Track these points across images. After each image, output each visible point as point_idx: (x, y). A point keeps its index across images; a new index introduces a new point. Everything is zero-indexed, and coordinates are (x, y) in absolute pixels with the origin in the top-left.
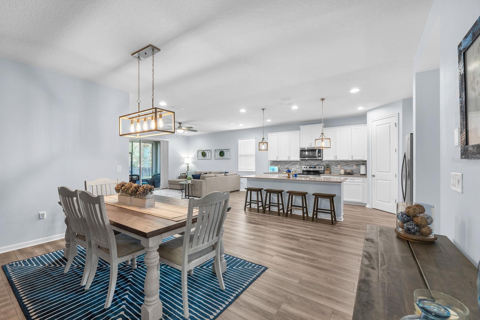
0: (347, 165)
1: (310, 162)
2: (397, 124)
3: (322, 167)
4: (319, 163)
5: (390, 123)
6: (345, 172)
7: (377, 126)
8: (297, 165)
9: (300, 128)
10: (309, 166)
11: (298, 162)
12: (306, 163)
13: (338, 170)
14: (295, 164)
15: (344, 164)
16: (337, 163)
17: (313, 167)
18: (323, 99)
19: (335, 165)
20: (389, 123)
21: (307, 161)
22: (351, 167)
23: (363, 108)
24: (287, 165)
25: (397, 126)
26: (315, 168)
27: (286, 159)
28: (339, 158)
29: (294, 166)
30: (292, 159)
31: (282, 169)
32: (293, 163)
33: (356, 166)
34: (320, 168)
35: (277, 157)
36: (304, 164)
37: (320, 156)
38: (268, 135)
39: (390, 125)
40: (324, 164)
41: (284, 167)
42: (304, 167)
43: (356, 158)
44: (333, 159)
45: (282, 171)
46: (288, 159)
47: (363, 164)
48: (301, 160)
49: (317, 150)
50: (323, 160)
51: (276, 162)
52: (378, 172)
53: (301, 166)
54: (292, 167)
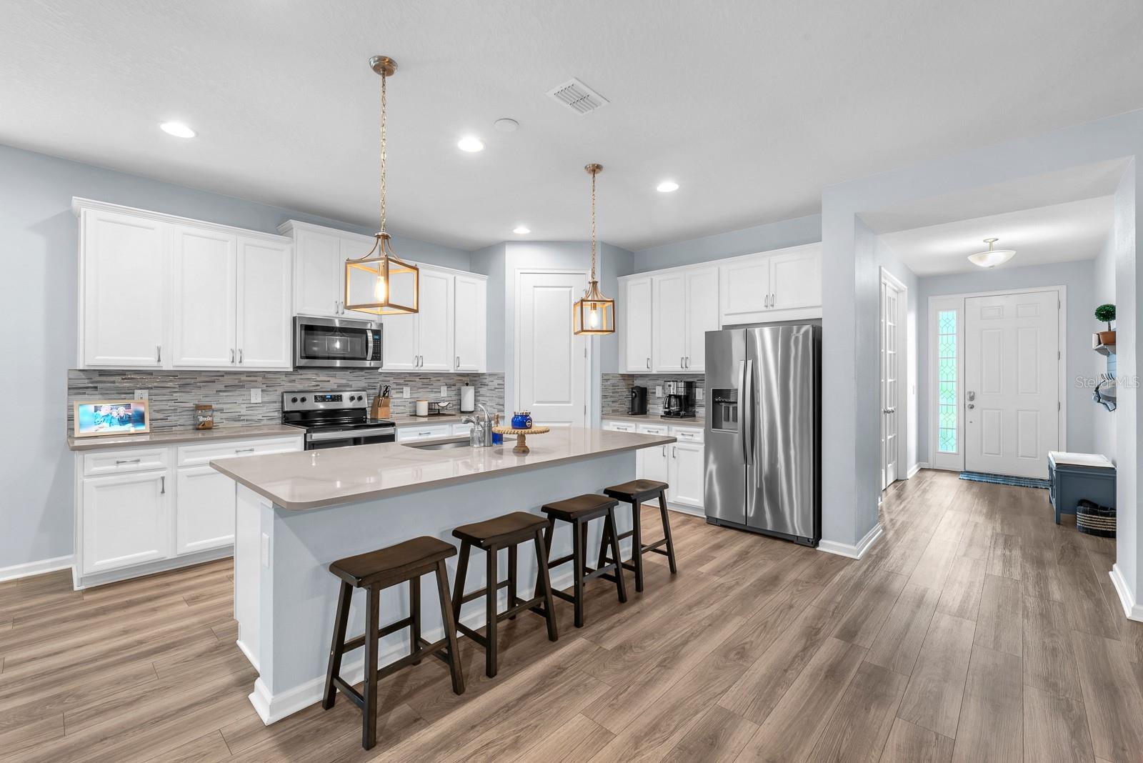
0: (425, 386)
3: (363, 394)
4: (344, 382)
5: (572, 287)
6: (430, 409)
7: (535, 287)
8: (253, 391)
9: (290, 229)
10: (313, 395)
11: (259, 379)
12: (295, 381)
13: (404, 404)
14: (243, 387)
15: (420, 385)
16: (402, 381)
17: (328, 395)
18: (596, 169)
19: (397, 386)
20: (569, 287)
21: (303, 371)
22: (436, 392)
24: (200, 391)
26: (339, 398)
27: (219, 360)
28: (429, 366)
29: (237, 393)
30: (254, 361)
32: (228, 380)
33: (445, 388)
34: (356, 400)
35: (159, 349)
36: (288, 386)
37: (377, 356)
38: (83, 210)
39: (570, 292)
40: (363, 384)
41: (175, 401)
42: (294, 400)
43: (467, 366)
44: (407, 366)
45: (164, 423)
46: (230, 364)
47: (467, 384)
48: (296, 368)
49: (370, 334)
50: (380, 370)
51: (118, 379)
52: (538, 402)
53: (275, 396)
54: (226, 400)
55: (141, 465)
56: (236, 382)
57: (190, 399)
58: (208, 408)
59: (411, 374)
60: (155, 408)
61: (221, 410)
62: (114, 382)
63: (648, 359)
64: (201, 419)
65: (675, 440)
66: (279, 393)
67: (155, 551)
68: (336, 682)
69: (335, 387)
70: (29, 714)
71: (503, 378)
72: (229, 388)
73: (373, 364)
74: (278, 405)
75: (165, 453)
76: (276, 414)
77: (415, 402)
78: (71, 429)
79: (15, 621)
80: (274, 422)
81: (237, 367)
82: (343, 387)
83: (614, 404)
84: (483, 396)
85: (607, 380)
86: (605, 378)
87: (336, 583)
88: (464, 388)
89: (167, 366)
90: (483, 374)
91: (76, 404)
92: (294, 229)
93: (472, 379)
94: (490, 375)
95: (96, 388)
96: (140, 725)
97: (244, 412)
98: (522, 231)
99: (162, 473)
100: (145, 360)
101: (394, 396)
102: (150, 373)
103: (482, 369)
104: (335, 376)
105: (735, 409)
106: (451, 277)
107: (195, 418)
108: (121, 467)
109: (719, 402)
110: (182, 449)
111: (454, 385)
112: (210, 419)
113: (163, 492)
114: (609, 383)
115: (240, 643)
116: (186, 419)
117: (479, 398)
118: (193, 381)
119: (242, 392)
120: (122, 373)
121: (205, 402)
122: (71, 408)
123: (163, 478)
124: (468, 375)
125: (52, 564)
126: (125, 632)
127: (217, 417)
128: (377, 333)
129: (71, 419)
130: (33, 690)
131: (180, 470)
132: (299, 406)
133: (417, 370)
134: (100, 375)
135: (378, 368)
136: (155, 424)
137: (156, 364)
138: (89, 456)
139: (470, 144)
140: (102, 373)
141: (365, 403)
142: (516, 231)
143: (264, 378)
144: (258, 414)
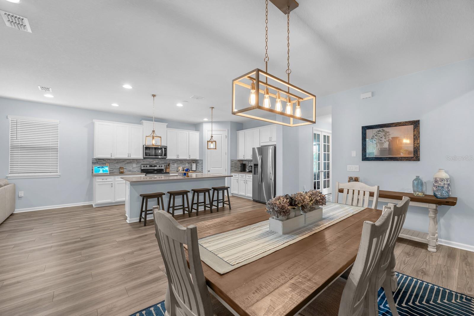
0: (181, 163)
1: (149, 160)
2: (227, 136)
3: (162, 165)
4: (158, 162)
8: (134, 164)
9: (143, 123)
10: (149, 165)
11: (135, 161)
12: (144, 161)
13: (175, 168)
16: (174, 162)
17: (153, 165)
18: (213, 108)
19: (172, 163)
21: (146, 159)
22: (185, 165)
23: (207, 120)
24: (121, 164)
25: (227, 138)
26: (156, 166)
27: (125, 156)
28: (181, 157)
30: (133, 157)
31: (112, 170)
32: (128, 161)
34: (161, 167)
35: (111, 154)
36: (143, 163)
37: (165, 155)
38: (95, 122)
39: (222, 136)
40: (163, 162)
41: (115, 166)
42: (144, 166)
43: (192, 157)
44: (175, 157)
45: (113, 171)
46: (128, 157)
47: (194, 163)
48: (144, 158)
49: (163, 149)
50: (167, 159)
51: (103, 161)
52: (212, 168)
53: (139, 165)
54: (127, 166)
55: (107, 180)
56: (129, 162)
57: (118, 166)
58: (123, 168)
59: (177, 160)
60: (111, 168)
61: (126, 169)
62: (101, 161)
63: (244, 155)
64: (121, 171)
65: (232, 176)
66: (140, 164)
67: (110, 200)
68: (141, 217)
69: (155, 163)
70: (89, 221)
71: (202, 161)
72: (128, 163)
73: (165, 157)
74: (140, 168)
75: (112, 177)
76: (139, 170)
77: (178, 168)
78: (93, 172)
79: (83, 211)
80: (139, 172)
81: (129, 158)
82: (157, 163)
83: (235, 169)
84: (198, 166)
85: (233, 161)
86: (232, 161)
87: (141, 198)
88: (193, 164)
89: (113, 158)
90: (198, 160)
91: (94, 166)
92: (144, 123)
93: (195, 161)
94: (200, 160)
95: (98, 163)
96: (107, 222)
97: (131, 169)
98: (206, 120)
99: (112, 182)
100: (108, 156)
101: (172, 166)
102: (109, 159)
103: (198, 159)
104: (155, 160)
105: (258, 169)
106: (188, 133)
107: (120, 170)
108: (103, 180)
109: (256, 167)
110: (116, 177)
111: (190, 163)
112: (123, 171)
113: (112, 187)
114: (233, 162)
115: (126, 215)
116: (117, 171)
117: (197, 167)
118: (119, 161)
119: (131, 164)
120: (103, 159)
121: (122, 166)
122: (92, 167)
123: (112, 183)
124: (194, 160)
125: (89, 203)
126: (104, 213)
127: (125, 170)
128: (166, 149)
129: (92, 170)
130: (88, 218)
131: (116, 182)
132: (145, 168)
133: (177, 159)
134: (99, 160)
135: (166, 158)
136: (111, 171)
137: (111, 157)
138: (97, 177)
139: (180, 105)
140: (99, 159)
141: (163, 168)
142: (204, 120)
143: (136, 160)
144: (135, 170)
